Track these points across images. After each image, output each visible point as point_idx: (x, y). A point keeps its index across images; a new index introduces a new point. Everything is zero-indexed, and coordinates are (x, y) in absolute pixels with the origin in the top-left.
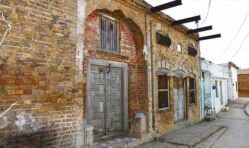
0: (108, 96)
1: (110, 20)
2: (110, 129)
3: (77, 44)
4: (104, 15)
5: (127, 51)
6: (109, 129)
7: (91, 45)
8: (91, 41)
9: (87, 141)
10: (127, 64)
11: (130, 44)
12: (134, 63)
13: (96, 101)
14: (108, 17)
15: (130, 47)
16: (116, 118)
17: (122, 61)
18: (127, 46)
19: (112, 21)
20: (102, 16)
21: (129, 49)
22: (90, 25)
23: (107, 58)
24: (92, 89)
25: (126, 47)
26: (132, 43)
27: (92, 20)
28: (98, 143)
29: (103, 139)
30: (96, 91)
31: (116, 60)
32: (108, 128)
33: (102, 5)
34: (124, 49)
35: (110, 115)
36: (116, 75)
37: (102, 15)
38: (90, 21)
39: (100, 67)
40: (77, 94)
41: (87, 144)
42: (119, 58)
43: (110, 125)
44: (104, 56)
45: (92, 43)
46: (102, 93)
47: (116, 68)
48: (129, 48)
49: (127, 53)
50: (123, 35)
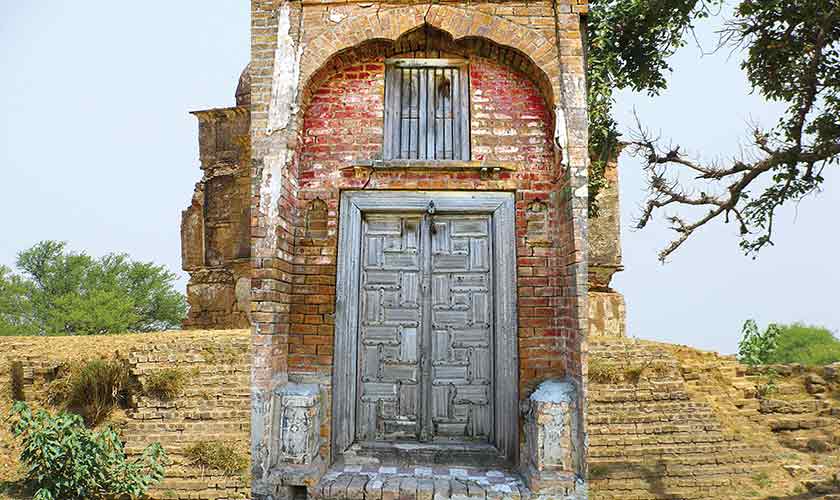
0: (437, 310)
1: (435, 68)
2: (445, 426)
3: (266, 159)
4: (408, 62)
5: (503, 149)
6: (440, 425)
7: (353, 154)
8: (355, 144)
9: (287, 436)
10: (510, 193)
11: (515, 122)
12: (539, 187)
13: (387, 322)
14: (421, 62)
15: (513, 132)
16: (471, 389)
17: (479, 187)
18: (501, 133)
19: (443, 68)
20: (402, 65)
21: (510, 141)
22: (353, 100)
23: (412, 184)
24: (375, 286)
25: (496, 139)
26: (526, 120)
27: (360, 85)
28: (376, 460)
29: (397, 450)
30: (389, 293)
31: (449, 187)
32: (437, 419)
33: (356, 35)
34: (485, 144)
35: (447, 375)
36: (472, 240)
37: (398, 62)
38: (354, 90)
39: (403, 216)
40: (258, 291)
41: (286, 444)
42: (465, 177)
43: (444, 410)
44: (402, 180)
45: (356, 148)
46: (410, 299)
47: (466, 213)
48: (509, 137)
49: (503, 155)
50: (480, 99)
